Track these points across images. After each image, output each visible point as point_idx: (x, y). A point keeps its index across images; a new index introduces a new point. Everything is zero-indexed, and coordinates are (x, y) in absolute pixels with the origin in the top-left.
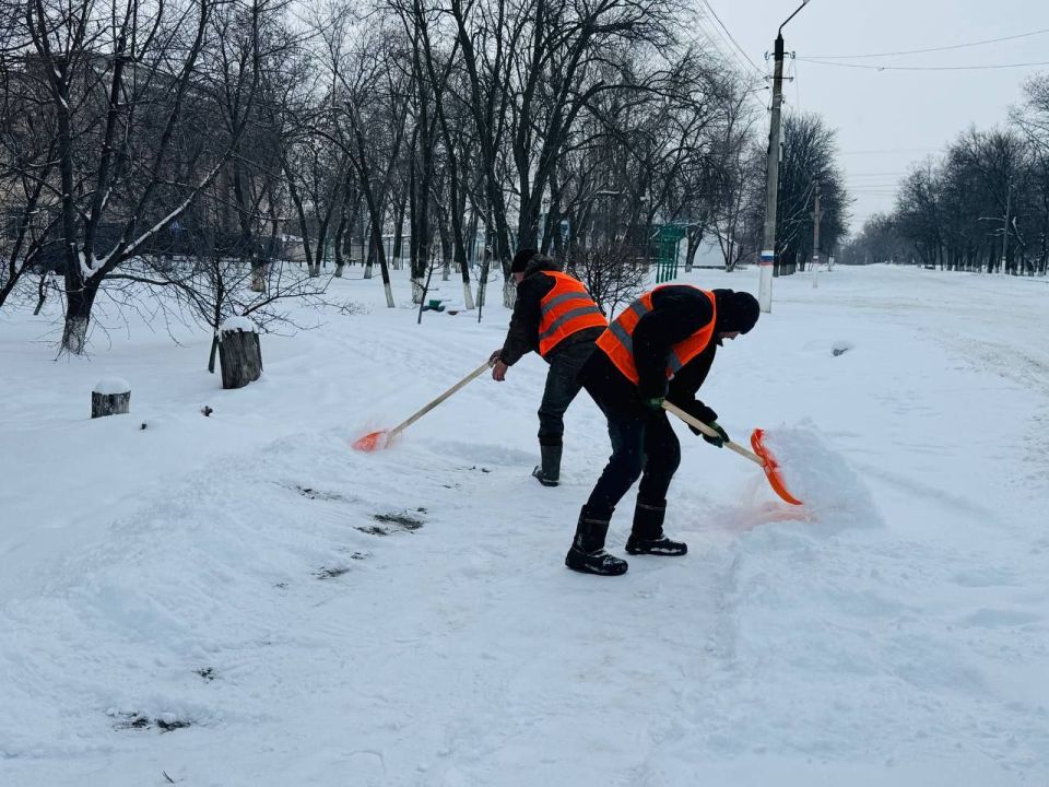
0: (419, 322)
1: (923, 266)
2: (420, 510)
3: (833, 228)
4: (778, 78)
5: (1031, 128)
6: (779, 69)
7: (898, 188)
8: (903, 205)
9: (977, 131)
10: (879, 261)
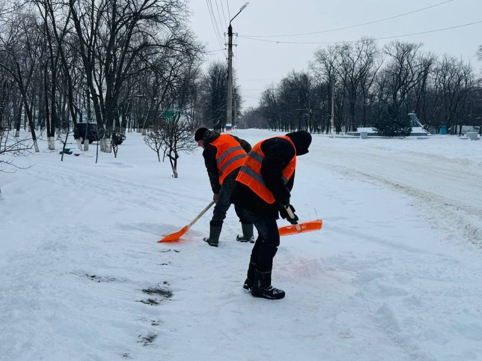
0: (62, 160)
1: (271, 130)
2: (165, 283)
3: (235, 113)
4: (230, 45)
5: (318, 71)
6: (230, 41)
7: (261, 96)
8: (262, 104)
9: (295, 72)
10: (251, 128)
